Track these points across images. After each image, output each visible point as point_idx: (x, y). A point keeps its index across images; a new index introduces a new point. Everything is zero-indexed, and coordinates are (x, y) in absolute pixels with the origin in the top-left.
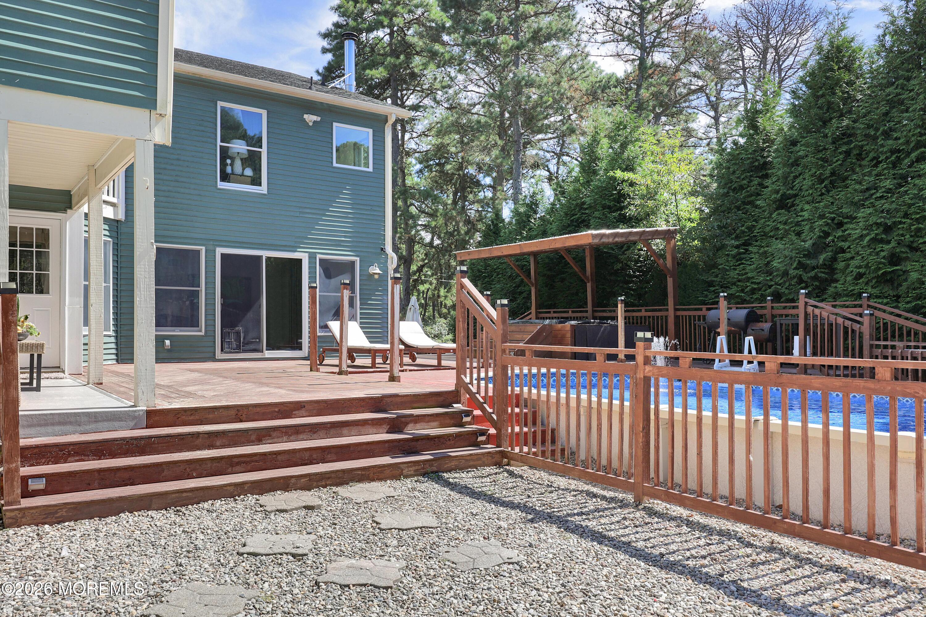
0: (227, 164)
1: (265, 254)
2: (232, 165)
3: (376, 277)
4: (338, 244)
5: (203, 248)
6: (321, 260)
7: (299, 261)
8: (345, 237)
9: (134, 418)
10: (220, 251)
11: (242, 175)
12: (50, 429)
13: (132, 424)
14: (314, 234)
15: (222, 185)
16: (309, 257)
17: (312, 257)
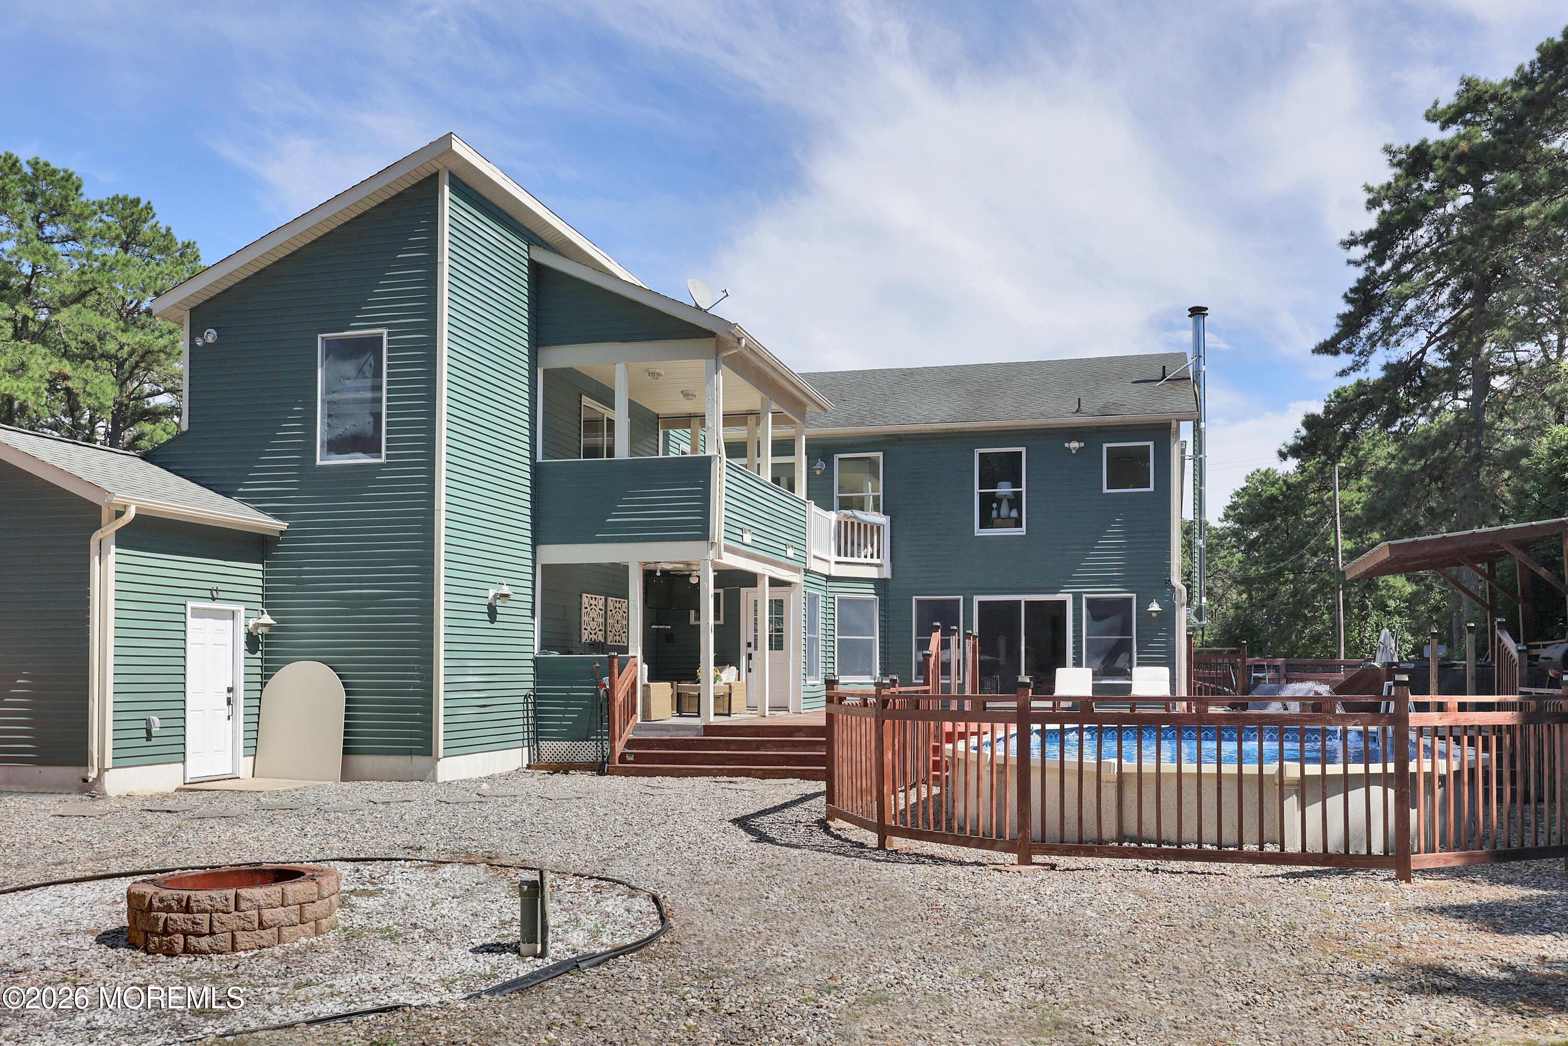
0: (993, 509)
1: (1023, 598)
2: (998, 509)
3: (1154, 615)
4: (1107, 581)
5: (961, 597)
6: (1088, 600)
7: (1063, 603)
8: (1117, 571)
9: (697, 730)
10: (977, 599)
11: (1009, 517)
12: (655, 732)
13: (695, 733)
14: (1079, 572)
15: (979, 532)
16: (1074, 599)
17: (1077, 598)
